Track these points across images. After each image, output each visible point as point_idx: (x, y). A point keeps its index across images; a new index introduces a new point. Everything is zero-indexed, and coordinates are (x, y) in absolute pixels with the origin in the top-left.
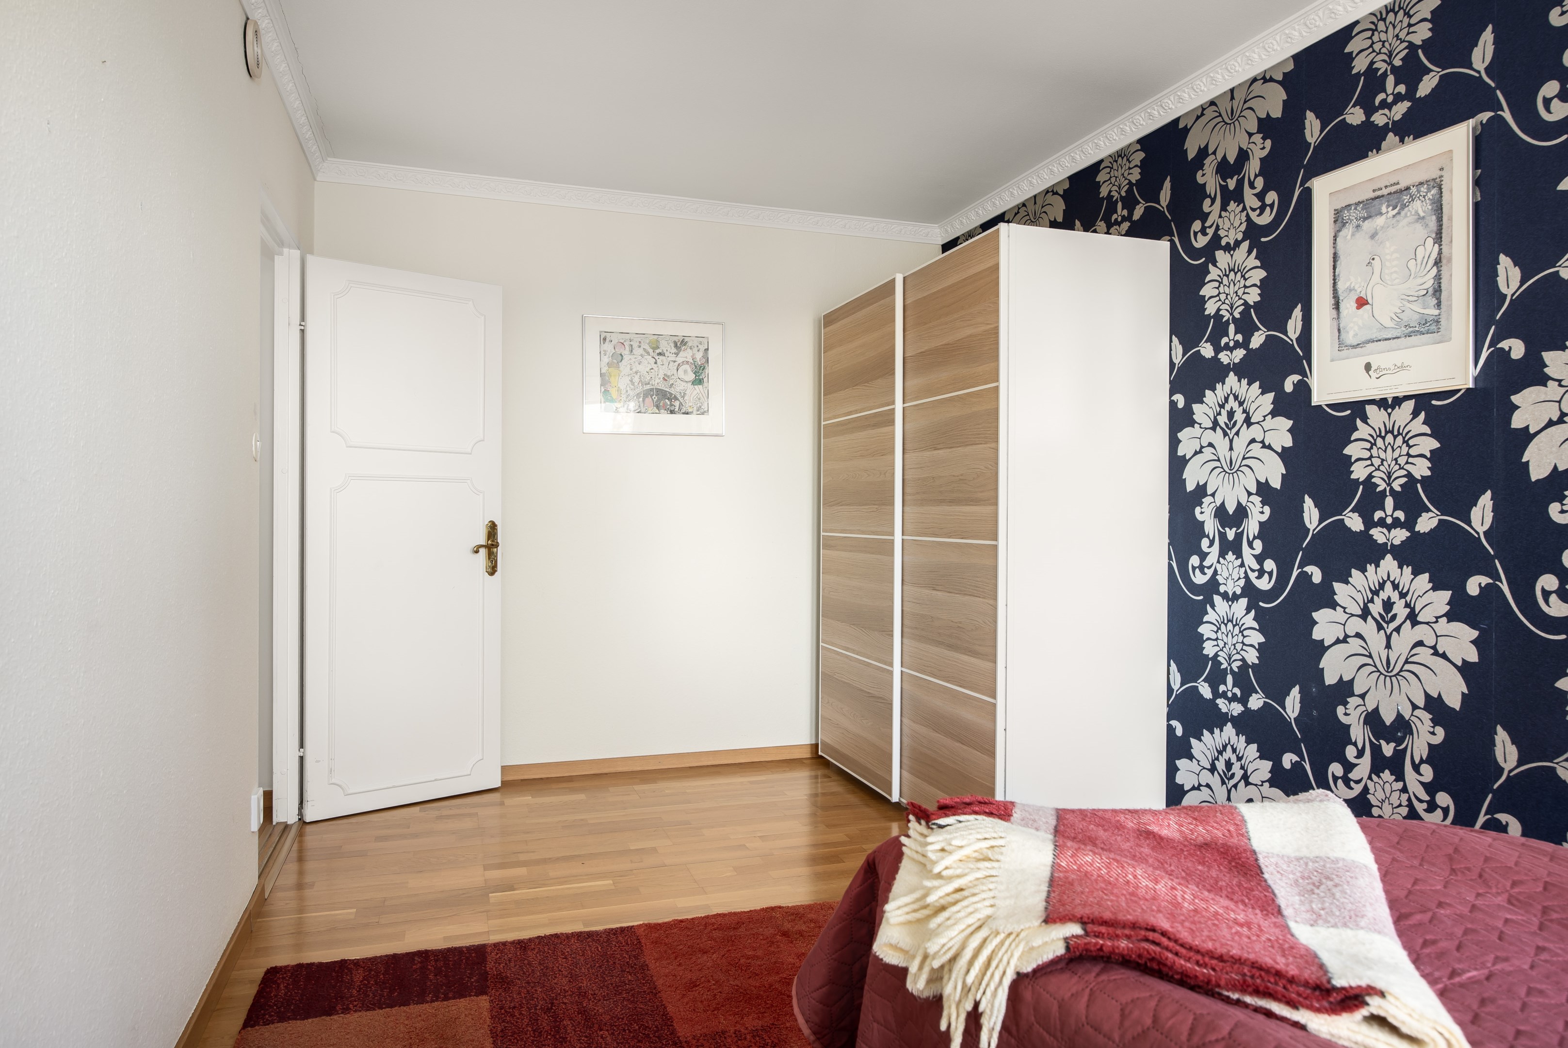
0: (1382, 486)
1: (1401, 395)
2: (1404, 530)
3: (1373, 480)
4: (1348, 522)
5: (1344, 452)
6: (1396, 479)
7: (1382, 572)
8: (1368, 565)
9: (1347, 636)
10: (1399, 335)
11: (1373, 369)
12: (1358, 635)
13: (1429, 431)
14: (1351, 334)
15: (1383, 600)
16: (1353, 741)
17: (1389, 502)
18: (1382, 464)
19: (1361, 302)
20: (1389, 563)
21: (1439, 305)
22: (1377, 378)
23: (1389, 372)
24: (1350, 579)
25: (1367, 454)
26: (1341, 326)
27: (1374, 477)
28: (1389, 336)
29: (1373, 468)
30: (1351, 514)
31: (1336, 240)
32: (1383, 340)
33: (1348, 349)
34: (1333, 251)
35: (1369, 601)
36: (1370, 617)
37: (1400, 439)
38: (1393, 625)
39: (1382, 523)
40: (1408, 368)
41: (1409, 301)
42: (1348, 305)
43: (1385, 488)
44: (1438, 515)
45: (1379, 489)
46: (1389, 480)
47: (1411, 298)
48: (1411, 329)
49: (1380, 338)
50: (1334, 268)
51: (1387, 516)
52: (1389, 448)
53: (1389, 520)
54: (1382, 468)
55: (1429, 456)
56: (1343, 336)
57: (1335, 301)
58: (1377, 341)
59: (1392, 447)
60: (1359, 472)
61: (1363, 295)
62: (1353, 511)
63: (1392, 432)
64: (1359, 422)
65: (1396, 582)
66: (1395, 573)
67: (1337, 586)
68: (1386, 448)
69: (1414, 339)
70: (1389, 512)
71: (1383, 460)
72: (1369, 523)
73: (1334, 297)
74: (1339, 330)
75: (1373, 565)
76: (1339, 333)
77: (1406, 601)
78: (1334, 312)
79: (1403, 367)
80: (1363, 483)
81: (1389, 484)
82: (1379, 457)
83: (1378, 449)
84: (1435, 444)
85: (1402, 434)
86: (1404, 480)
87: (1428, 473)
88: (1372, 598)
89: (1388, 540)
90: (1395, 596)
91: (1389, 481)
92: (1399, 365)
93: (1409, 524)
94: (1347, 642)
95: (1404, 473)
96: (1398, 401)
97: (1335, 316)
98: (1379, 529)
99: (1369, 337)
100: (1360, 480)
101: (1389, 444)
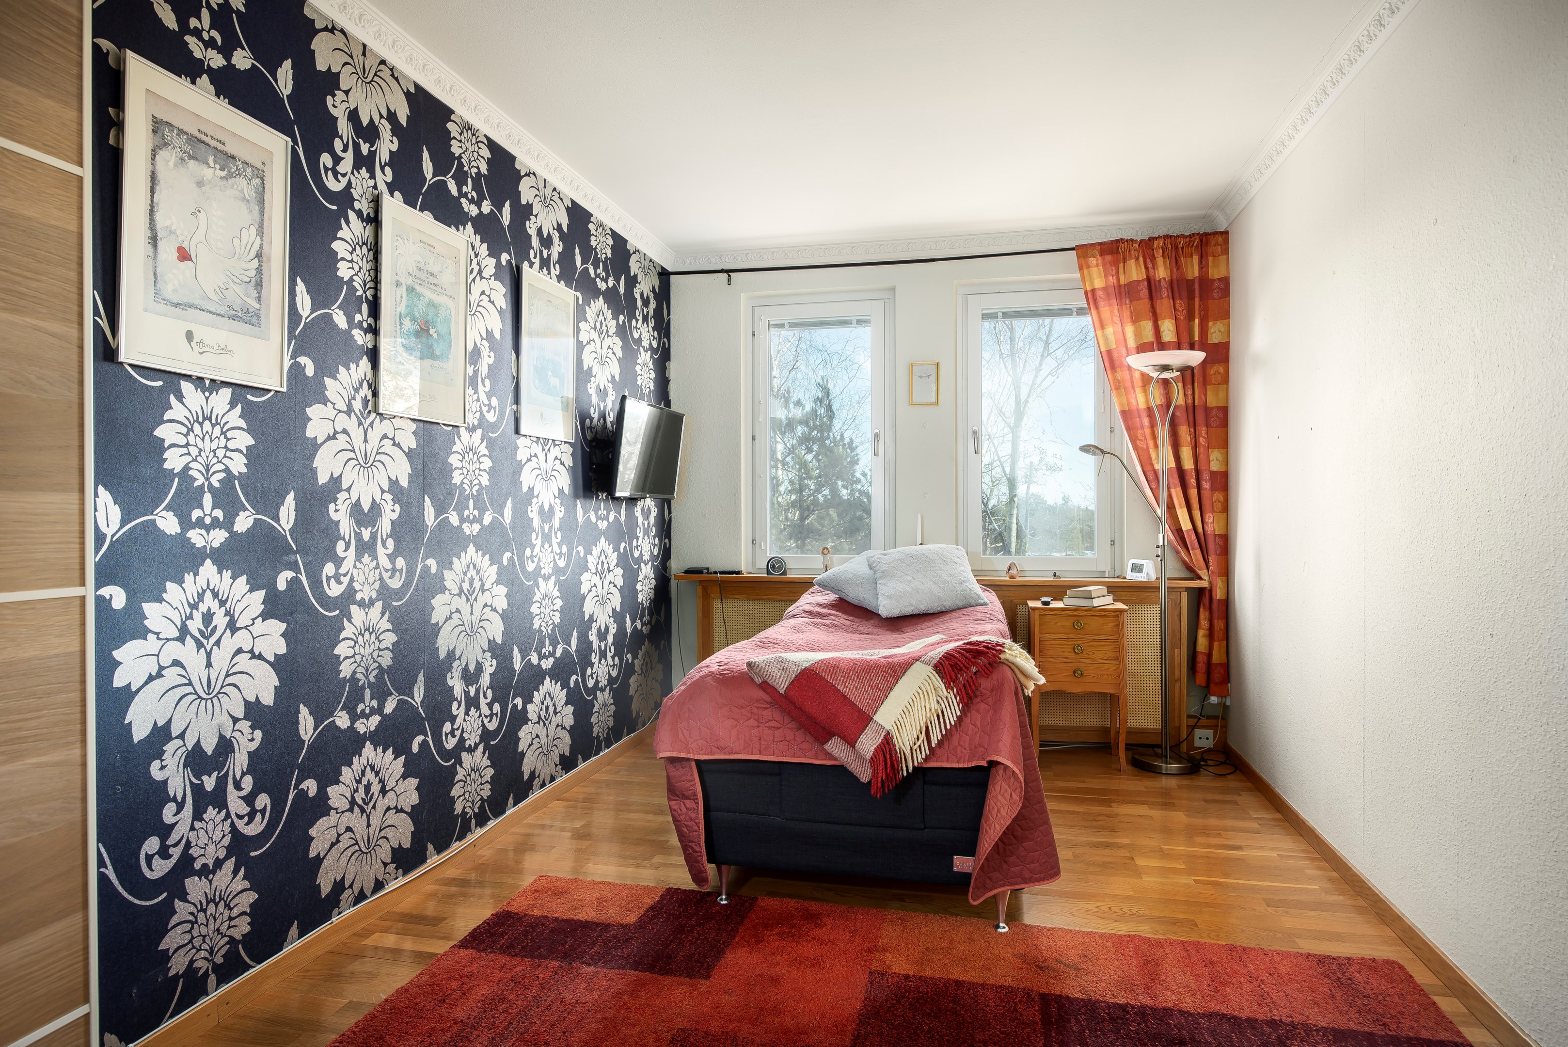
0: (200, 481)
1: (219, 378)
2: (223, 530)
3: (191, 472)
4: (161, 524)
5: (155, 433)
6: (214, 473)
7: (201, 581)
8: (186, 575)
9: (161, 668)
10: (222, 313)
11: (195, 340)
12: (176, 663)
13: (245, 426)
14: (170, 287)
15: (203, 613)
16: (172, 796)
17: (208, 499)
18: (200, 455)
19: (184, 255)
20: (208, 569)
21: (259, 299)
22: (201, 353)
23: (211, 350)
24: (164, 595)
25: (183, 441)
26: (158, 270)
27: (191, 469)
28: (213, 310)
29: (189, 459)
30: (164, 513)
31: (155, 156)
32: (207, 312)
33: (166, 304)
34: (150, 168)
35: (187, 618)
36: (188, 636)
37: (218, 429)
38: (213, 640)
39: (200, 524)
40: (231, 353)
41: (233, 281)
42: (167, 251)
43: (203, 483)
44: (253, 514)
45: (196, 484)
46: (207, 473)
47: (234, 278)
48: (235, 313)
49: (204, 307)
50: (153, 191)
51: (205, 515)
52: (207, 437)
53: (208, 520)
54: (199, 459)
55: (245, 452)
56: (160, 284)
57: (152, 234)
58: (200, 310)
59: (210, 436)
60: (174, 461)
61: (185, 245)
62: (167, 509)
63: (210, 419)
64: (173, 399)
65: (216, 590)
66: (215, 580)
67: (148, 608)
68: (204, 436)
69: (236, 324)
70: (208, 511)
71: (200, 450)
72: (186, 523)
73: (150, 229)
74: (155, 275)
75: (191, 574)
76: (156, 278)
77: (226, 609)
78: (150, 247)
79: (225, 350)
80: (178, 475)
81: (207, 479)
82: (196, 446)
83: (196, 436)
84: (251, 441)
85: (219, 424)
86: (223, 475)
87: (244, 470)
88: (191, 613)
89: (207, 543)
90: (214, 606)
91: (208, 475)
92: (223, 347)
93: (228, 523)
94: (163, 676)
95: (223, 467)
96: (216, 385)
97: (151, 254)
98: (198, 530)
99: (191, 301)
100: (175, 472)
101: (207, 432)
